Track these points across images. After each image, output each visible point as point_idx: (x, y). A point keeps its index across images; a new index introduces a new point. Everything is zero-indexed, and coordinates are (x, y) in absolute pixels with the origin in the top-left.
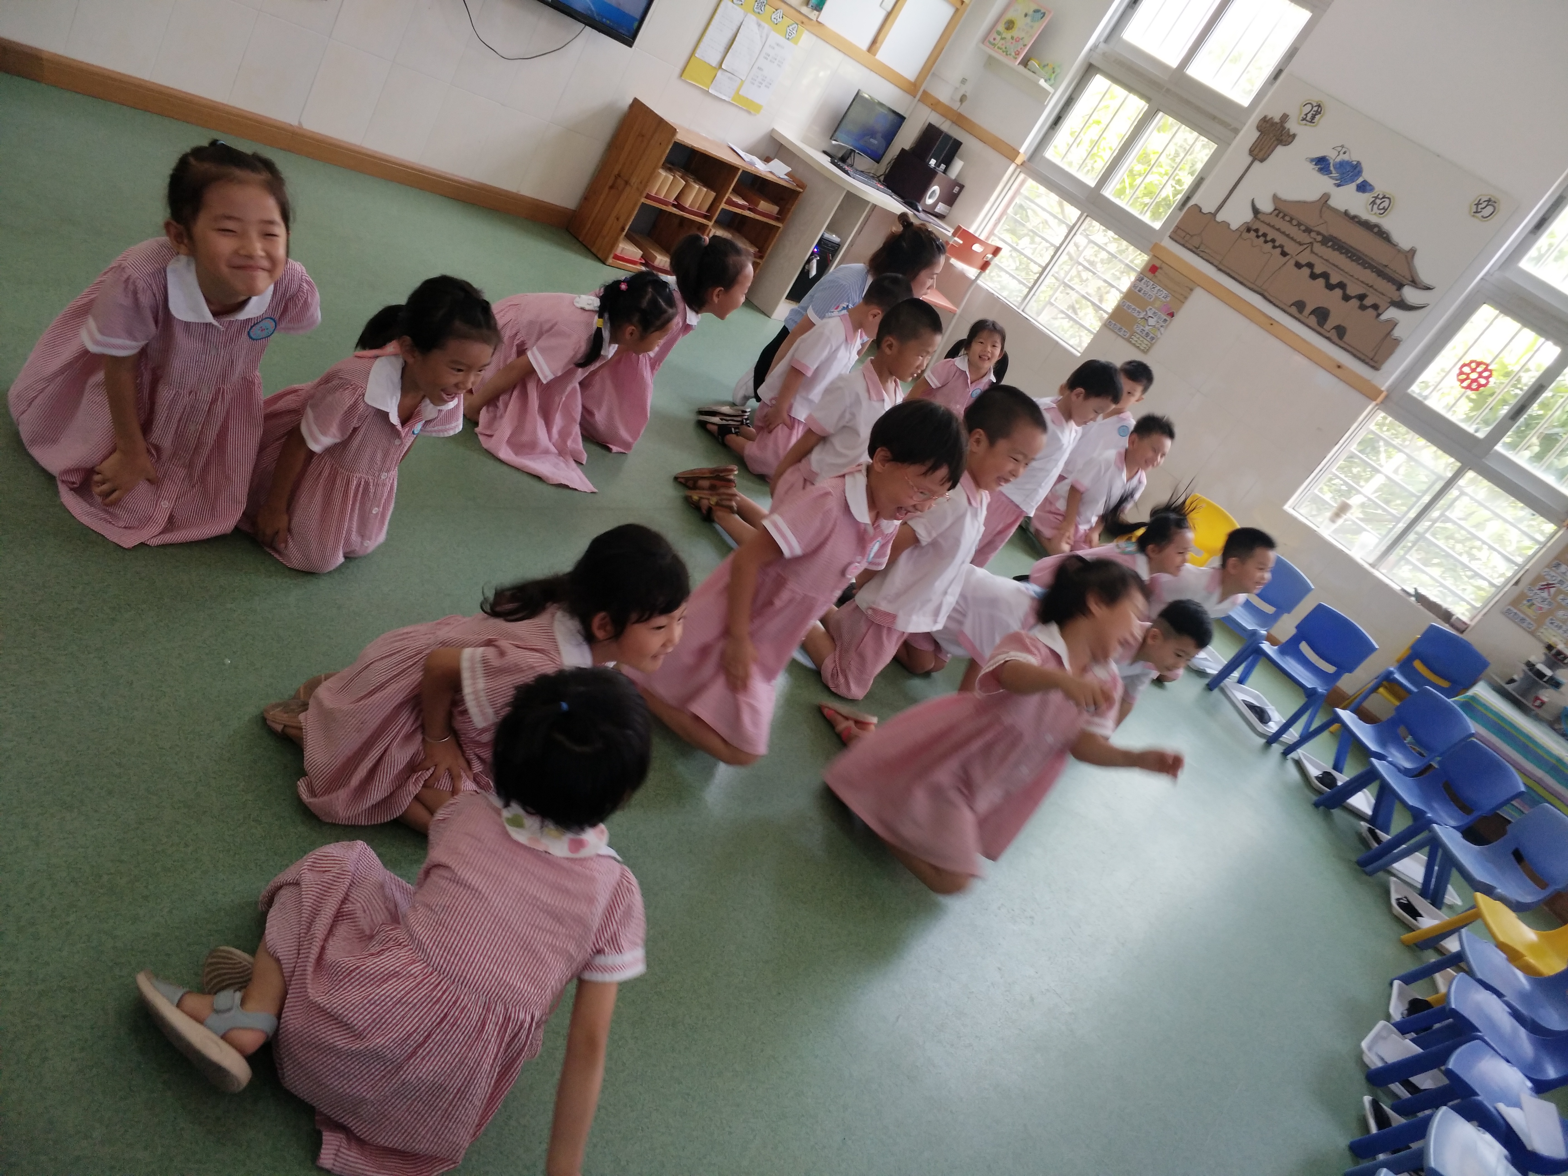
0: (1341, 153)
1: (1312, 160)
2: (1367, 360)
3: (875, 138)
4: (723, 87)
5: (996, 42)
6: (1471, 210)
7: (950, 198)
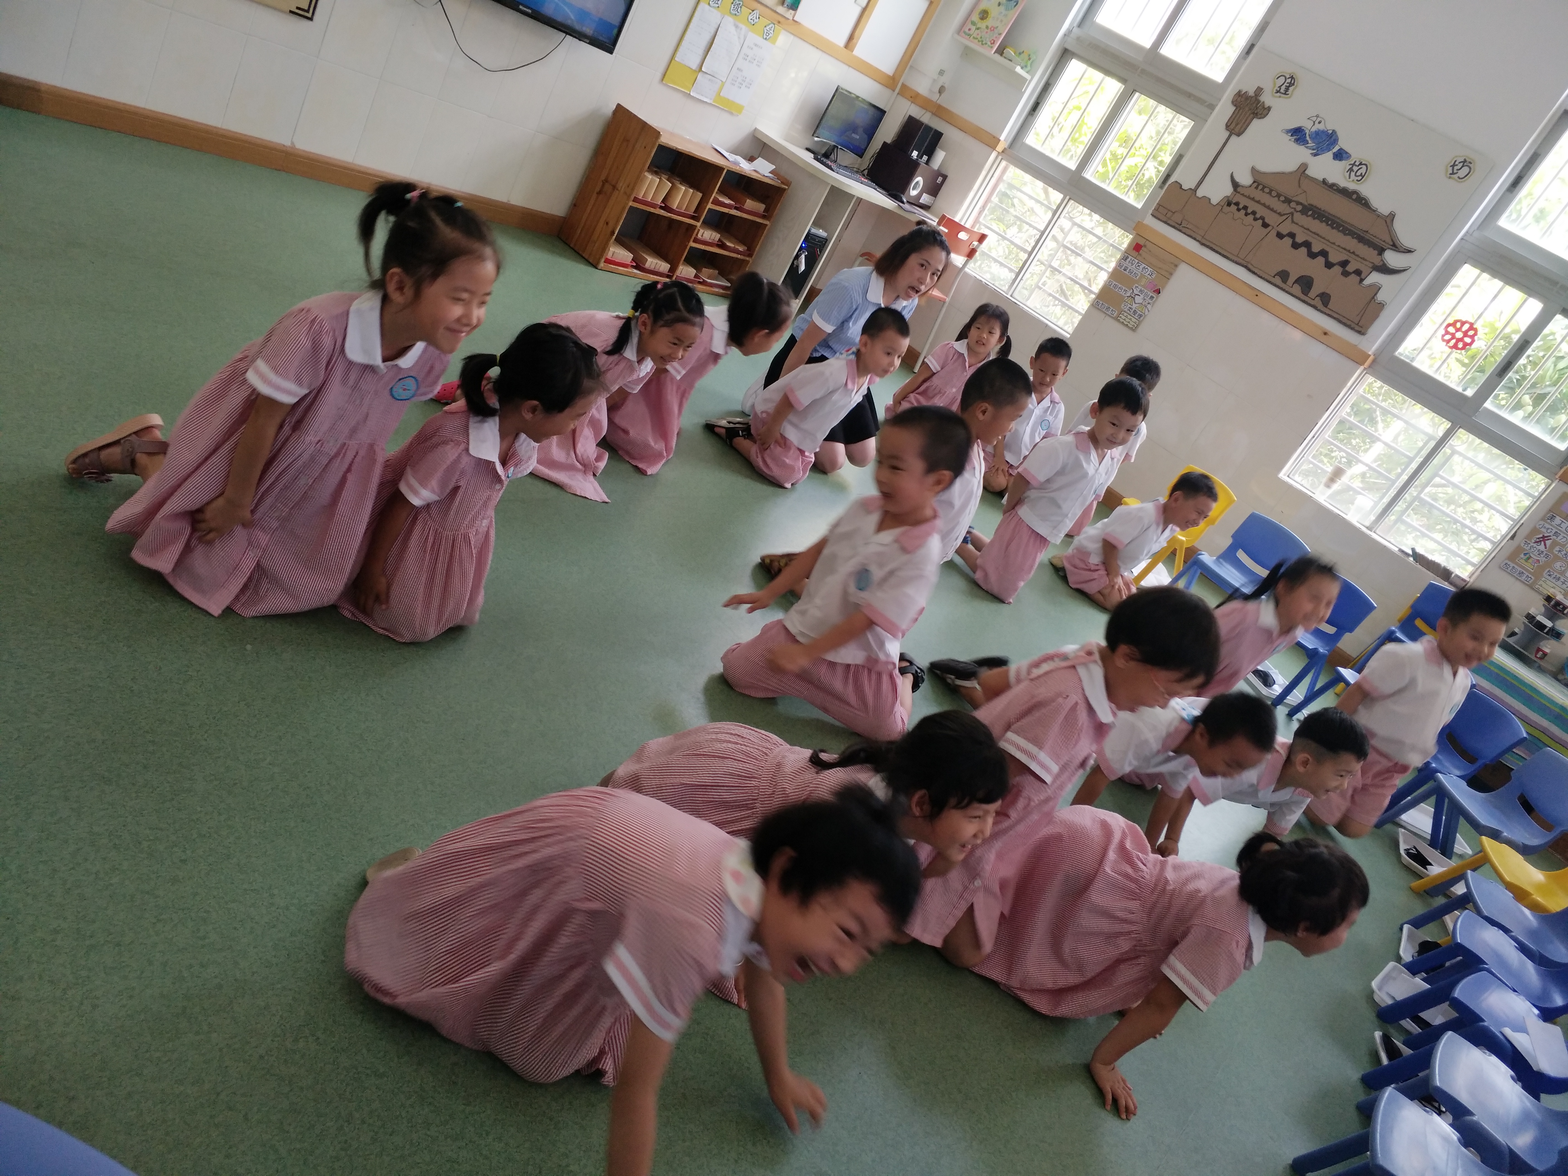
0: (1317, 122)
1: (1288, 131)
2: (1353, 325)
3: (857, 133)
4: (704, 89)
5: (971, 32)
6: (1447, 171)
7: (934, 189)
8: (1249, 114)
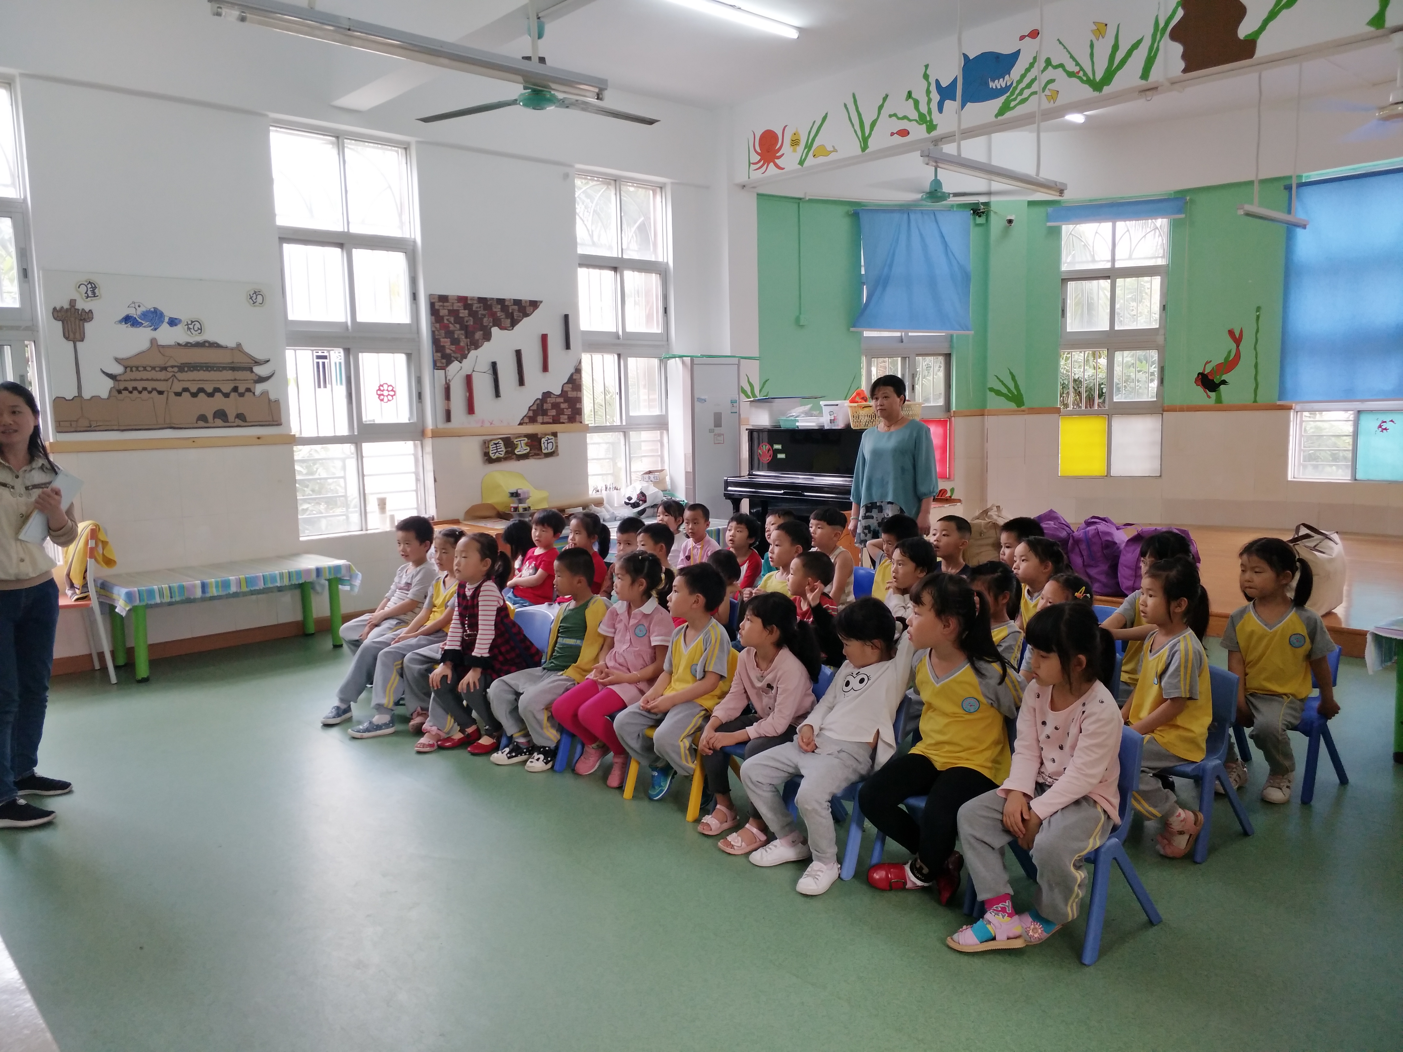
0: (137, 307)
1: (121, 322)
2: (271, 423)
6: (249, 303)
8: (77, 322)
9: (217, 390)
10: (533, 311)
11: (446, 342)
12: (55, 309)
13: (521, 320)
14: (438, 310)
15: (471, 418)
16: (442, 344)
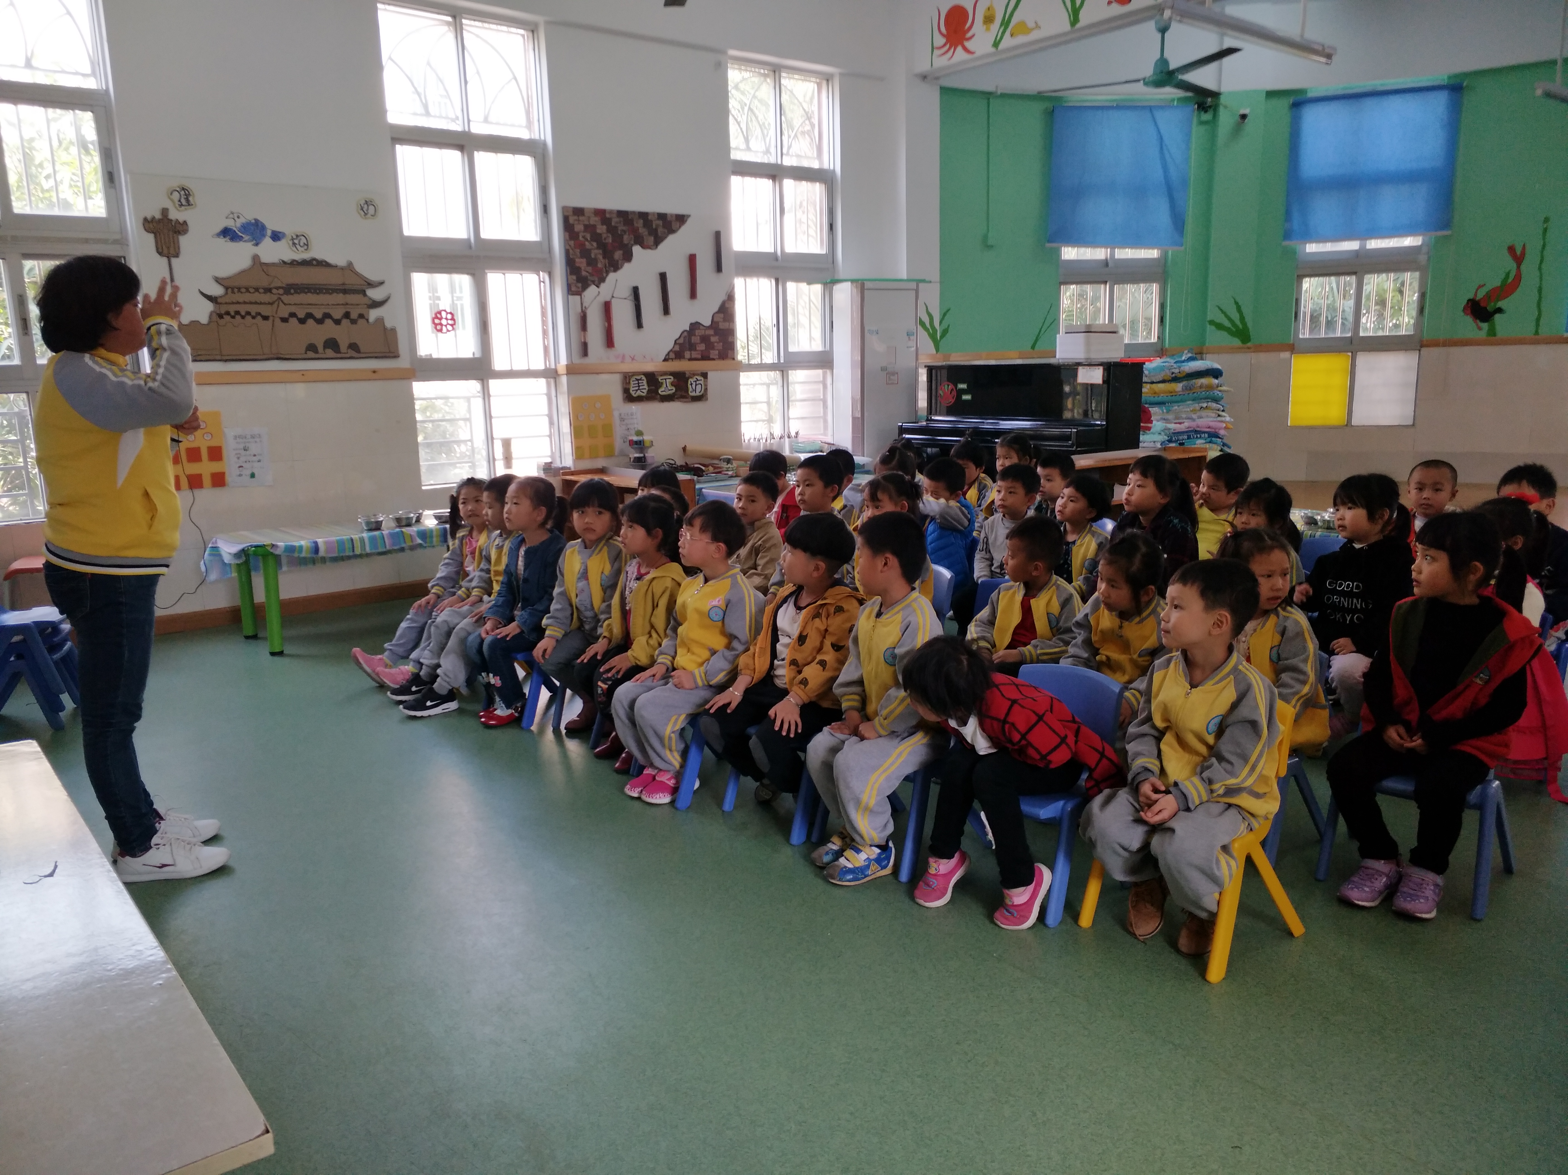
0: (236, 218)
1: (218, 235)
2: (387, 355)
8: (171, 233)
9: (327, 316)
10: (680, 227)
11: (581, 263)
12: (145, 220)
13: (665, 238)
14: (573, 225)
15: (611, 352)
16: (577, 265)
